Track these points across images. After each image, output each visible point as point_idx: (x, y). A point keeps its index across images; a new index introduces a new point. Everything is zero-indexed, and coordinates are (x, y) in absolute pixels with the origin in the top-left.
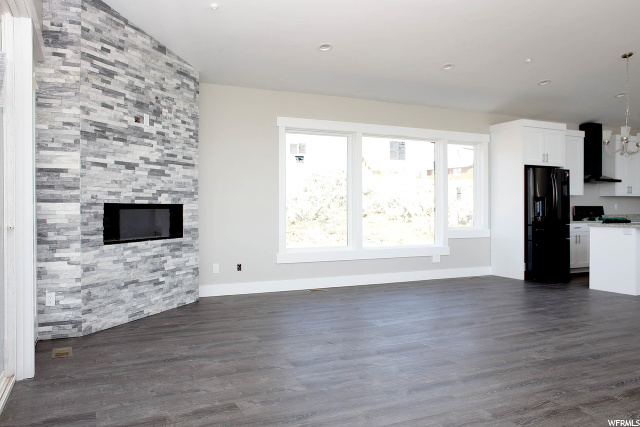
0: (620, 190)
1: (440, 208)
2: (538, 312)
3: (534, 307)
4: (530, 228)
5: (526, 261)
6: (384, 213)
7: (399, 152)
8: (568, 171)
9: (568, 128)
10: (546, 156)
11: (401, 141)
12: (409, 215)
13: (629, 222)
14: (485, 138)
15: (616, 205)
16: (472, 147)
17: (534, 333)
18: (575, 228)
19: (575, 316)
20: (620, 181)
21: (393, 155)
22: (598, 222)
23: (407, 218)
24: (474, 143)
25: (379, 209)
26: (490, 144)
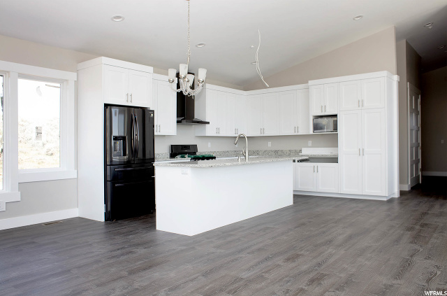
0: (209, 130)
5: (106, 202)
8: (153, 111)
9: (155, 72)
13: (215, 158)
14: (72, 76)
15: (209, 144)
16: (59, 85)
20: (208, 123)
22: (187, 159)
24: (61, 81)
26: (77, 82)
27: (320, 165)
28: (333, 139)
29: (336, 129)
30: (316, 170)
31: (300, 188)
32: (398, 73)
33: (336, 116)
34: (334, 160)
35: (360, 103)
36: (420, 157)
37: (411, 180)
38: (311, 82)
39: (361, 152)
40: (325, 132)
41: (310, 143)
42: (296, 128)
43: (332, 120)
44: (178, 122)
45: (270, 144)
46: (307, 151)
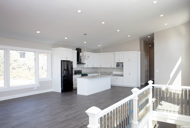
1: (37, 73)
2: (63, 104)
3: (62, 102)
4: (63, 78)
6: (21, 68)
7: (23, 55)
8: (73, 62)
9: (72, 50)
10: (67, 58)
11: (24, 52)
12: (30, 69)
14: (50, 52)
15: (85, 70)
16: (46, 54)
17: (60, 112)
18: (75, 77)
19: (72, 104)
20: (85, 64)
21: (21, 57)
22: (80, 75)
23: (29, 70)
25: (19, 67)
26: (52, 53)
27: (118, 77)
28: (122, 69)
29: (123, 67)
30: (117, 79)
31: (112, 84)
32: (140, 51)
33: (123, 63)
34: (122, 76)
35: (130, 60)
36: (148, 74)
37: (145, 82)
38: (115, 52)
39: (130, 74)
40: (120, 67)
41: (115, 70)
42: (111, 66)
43: (122, 64)
44: (77, 64)
45: (103, 70)
46: (114, 73)
